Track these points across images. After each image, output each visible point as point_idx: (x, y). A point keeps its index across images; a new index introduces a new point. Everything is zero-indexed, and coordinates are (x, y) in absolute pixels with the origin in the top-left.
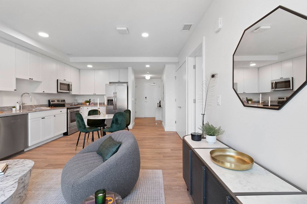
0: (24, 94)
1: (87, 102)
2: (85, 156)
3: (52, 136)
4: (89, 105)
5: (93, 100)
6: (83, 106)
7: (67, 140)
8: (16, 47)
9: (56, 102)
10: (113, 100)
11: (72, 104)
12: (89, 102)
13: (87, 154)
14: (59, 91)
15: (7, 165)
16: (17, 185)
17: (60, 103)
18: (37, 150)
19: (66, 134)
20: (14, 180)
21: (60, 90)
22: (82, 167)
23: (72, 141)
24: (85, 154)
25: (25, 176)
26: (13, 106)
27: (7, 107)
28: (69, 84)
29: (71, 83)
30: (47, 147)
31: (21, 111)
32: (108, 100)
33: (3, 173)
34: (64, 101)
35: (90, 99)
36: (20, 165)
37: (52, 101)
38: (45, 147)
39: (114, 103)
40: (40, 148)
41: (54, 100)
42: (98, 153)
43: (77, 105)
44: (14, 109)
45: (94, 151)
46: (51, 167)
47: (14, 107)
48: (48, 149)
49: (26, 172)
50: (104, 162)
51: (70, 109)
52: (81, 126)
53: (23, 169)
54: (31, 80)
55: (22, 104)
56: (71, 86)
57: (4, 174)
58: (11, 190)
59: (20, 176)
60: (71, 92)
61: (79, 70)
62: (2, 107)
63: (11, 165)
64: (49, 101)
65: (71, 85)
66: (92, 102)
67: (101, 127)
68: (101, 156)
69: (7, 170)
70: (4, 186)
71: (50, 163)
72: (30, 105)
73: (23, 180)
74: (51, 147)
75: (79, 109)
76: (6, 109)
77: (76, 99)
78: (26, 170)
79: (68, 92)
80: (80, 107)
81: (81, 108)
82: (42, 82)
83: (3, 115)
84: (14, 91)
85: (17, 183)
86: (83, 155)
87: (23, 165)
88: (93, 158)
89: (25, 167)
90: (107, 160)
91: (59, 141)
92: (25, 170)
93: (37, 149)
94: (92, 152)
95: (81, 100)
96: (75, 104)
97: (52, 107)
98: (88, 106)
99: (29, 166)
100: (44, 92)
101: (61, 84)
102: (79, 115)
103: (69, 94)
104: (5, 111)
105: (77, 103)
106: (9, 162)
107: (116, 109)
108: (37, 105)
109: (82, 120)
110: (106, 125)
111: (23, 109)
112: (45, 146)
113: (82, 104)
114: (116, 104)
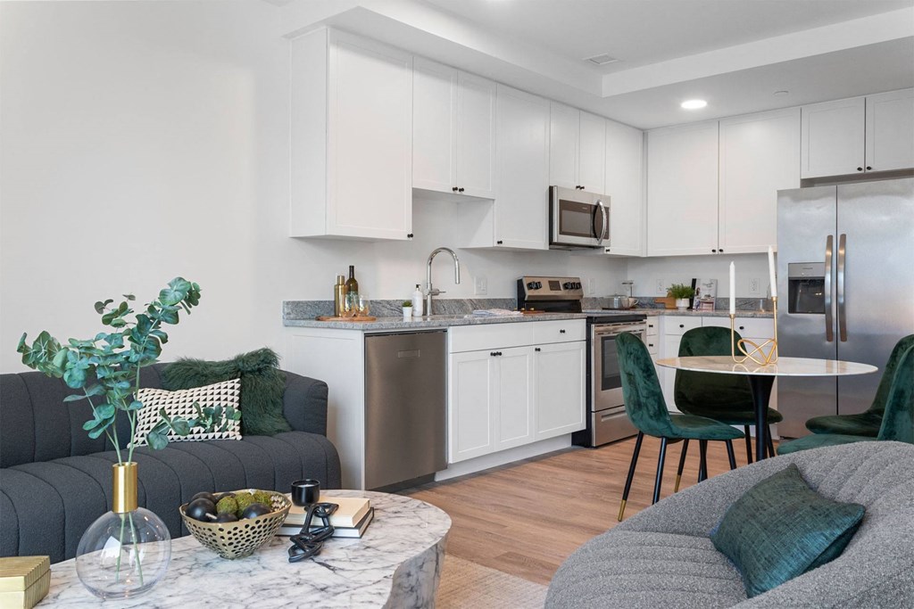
0: (436, 252)
1: (678, 293)
2: (651, 544)
3: (527, 437)
4: (690, 308)
5: (709, 285)
6: (660, 314)
7: (588, 469)
8: (413, 68)
9: (545, 291)
10: (821, 282)
11: (610, 300)
12: (689, 293)
13: (661, 536)
14: (555, 240)
15: (372, 509)
16: (389, 589)
17: (562, 293)
18: (475, 484)
19: (581, 439)
20: (384, 568)
21: (561, 232)
22: (632, 595)
23: (604, 473)
24: (653, 537)
25: (419, 562)
26: (406, 298)
27: (388, 302)
28: (597, 207)
29: (608, 199)
30: (508, 479)
31: (429, 319)
32: (794, 283)
33: (356, 533)
34: (576, 286)
35: (694, 281)
36: (408, 517)
37: (530, 286)
38: (502, 478)
39: (828, 301)
40: (484, 481)
41: (537, 280)
42: (719, 549)
43: (633, 308)
44: (407, 311)
45: (700, 534)
46: (517, 568)
47: (408, 304)
48: (513, 489)
49: (420, 550)
50: (749, 596)
51: (600, 321)
52: (643, 400)
53: (413, 536)
54: (458, 192)
55: (434, 293)
56: (605, 217)
57: (361, 537)
58: (371, 602)
59: (402, 558)
60: (604, 242)
61: (644, 133)
62: (377, 302)
63: (382, 510)
64: (520, 283)
65: (607, 209)
66: (703, 295)
67: (746, 421)
68: (736, 565)
69: (372, 525)
70: (354, 579)
71: (513, 551)
72: (455, 300)
73: (412, 580)
74: (523, 482)
75: (643, 327)
76: (386, 312)
77: (630, 278)
78: (421, 543)
79: (593, 241)
80: (645, 316)
81: (649, 321)
82: (493, 200)
83: (374, 327)
84: (406, 238)
85: (390, 582)
86: (641, 536)
87: (417, 521)
88: (691, 565)
89: (422, 531)
90: (765, 591)
91: (555, 465)
92: (419, 540)
93: (475, 482)
94: (688, 534)
95: (651, 286)
96: (625, 305)
97: (528, 309)
98: (683, 315)
99: (434, 529)
100: (501, 242)
101: (564, 204)
102: (636, 346)
103: (600, 252)
104: (383, 316)
105: (631, 300)
106: (378, 500)
107: (844, 335)
108: (479, 301)
109: (649, 371)
110: (776, 418)
111: (433, 313)
112: (501, 475)
113: (655, 304)
114: (842, 309)
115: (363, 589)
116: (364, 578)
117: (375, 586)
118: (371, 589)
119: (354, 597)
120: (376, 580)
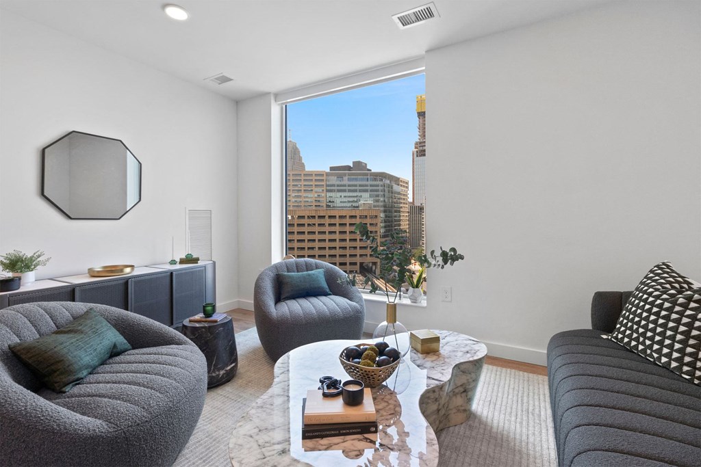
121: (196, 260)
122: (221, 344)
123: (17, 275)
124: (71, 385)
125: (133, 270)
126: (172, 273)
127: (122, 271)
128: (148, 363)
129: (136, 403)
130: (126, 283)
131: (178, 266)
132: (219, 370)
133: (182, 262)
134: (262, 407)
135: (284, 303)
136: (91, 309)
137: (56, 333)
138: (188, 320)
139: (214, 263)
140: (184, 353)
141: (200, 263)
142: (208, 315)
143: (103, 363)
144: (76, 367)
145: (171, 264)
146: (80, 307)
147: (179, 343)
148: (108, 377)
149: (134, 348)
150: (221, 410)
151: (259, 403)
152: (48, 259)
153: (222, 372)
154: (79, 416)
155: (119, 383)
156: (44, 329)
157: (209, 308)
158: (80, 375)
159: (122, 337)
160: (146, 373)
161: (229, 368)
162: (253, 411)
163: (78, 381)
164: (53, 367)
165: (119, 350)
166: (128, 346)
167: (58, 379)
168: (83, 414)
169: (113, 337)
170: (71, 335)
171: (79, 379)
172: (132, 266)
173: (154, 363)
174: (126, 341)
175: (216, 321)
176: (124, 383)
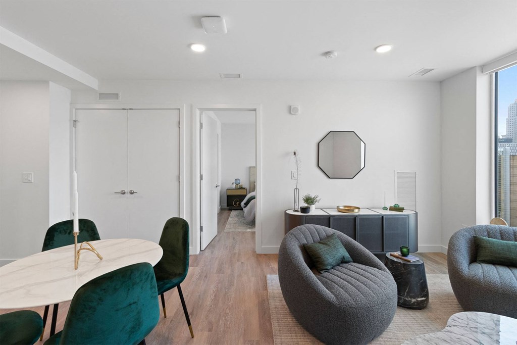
16: (449, 321)
58: (459, 318)
70: (467, 332)
115: (462, 325)
116: (462, 331)
117: (455, 324)
118: (457, 324)
119: (467, 323)
120: (455, 327)
121: (401, 210)
122: (414, 280)
123: (308, 206)
124: (324, 271)
125: (359, 211)
126: (383, 217)
127: (353, 210)
128: (359, 274)
129: (350, 295)
130: (355, 218)
131: (388, 212)
132: (411, 297)
133: (391, 209)
134: (428, 341)
135: (479, 265)
136: (334, 234)
137: (320, 243)
138: (389, 253)
139: (416, 214)
140: (381, 276)
141: (405, 212)
142: (404, 255)
143: (338, 265)
144: (326, 263)
145: (384, 209)
146: (330, 231)
147: (380, 268)
148: (339, 273)
149: (354, 262)
150: (409, 327)
151: (426, 336)
152: (320, 200)
153: (413, 300)
154: (325, 289)
155: (343, 279)
156: (315, 239)
157: (405, 250)
158: (327, 268)
159: (348, 254)
160: (357, 280)
161: (419, 299)
162: (419, 340)
163: (327, 270)
164: (317, 259)
165: (346, 260)
166: (351, 259)
167: (319, 266)
168: (327, 288)
169: (343, 252)
170: (324, 246)
171: (327, 269)
172: (359, 208)
173: (362, 275)
174: (349, 257)
175: (410, 262)
176: (346, 281)
